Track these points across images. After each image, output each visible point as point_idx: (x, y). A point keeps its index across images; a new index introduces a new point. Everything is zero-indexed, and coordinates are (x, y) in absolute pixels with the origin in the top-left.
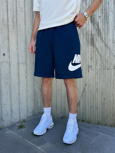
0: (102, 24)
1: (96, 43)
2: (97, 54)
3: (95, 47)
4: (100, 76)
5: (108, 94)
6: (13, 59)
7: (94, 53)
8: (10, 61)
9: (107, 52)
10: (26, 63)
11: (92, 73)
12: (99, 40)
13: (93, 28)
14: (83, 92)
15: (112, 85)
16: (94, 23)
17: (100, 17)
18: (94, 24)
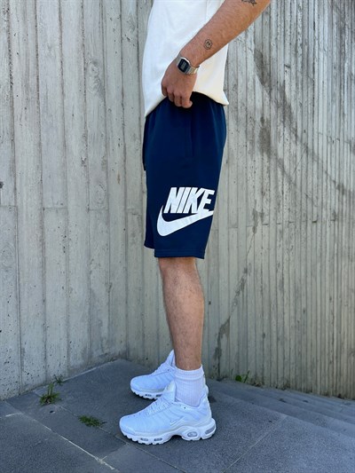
0: (294, 86)
1: (276, 145)
2: (280, 176)
3: (273, 157)
4: (288, 242)
5: (314, 297)
6: (25, 198)
7: (272, 174)
8: (16, 202)
9: (310, 171)
10: (66, 208)
11: (267, 234)
12: (287, 136)
13: (268, 99)
14: (238, 293)
15: (327, 268)
16: (270, 86)
17: (289, 67)
18: (271, 89)
